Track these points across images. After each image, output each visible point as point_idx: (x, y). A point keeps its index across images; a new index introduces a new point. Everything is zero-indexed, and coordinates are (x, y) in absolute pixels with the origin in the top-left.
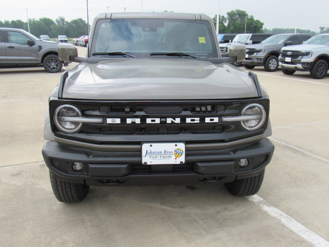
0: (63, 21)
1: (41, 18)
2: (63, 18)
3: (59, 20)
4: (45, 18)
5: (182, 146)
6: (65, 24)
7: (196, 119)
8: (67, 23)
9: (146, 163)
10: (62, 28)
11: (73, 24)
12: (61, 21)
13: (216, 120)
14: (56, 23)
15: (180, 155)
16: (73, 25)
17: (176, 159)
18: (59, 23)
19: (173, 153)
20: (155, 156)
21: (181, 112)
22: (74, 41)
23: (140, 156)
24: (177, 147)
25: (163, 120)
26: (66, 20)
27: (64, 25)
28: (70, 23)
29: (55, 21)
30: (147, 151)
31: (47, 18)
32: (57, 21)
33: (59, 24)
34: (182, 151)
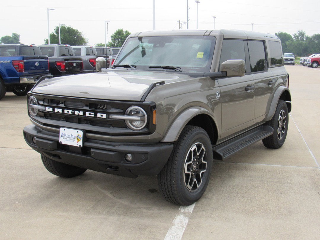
0: (302, 36)
1: (277, 33)
2: (303, 32)
3: (297, 35)
4: (282, 32)
5: (81, 133)
6: (305, 39)
7: (92, 113)
8: (307, 38)
9: (61, 142)
10: (300, 44)
11: (314, 39)
12: (300, 36)
13: (104, 116)
14: (294, 39)
15: (80, 140)
16: (314, 41)
17: (77, 142)
18: (298, 38)
19: (76, 137)
20: (66, 138)
21: (83, 107)
22: (301, 60)
23: (58, 136)
24: (78, 134)
25: (73, 112)
26: (306, 35)
27: (303, 40)
28: (311, 39)
29: (293, 36)
30: (62, 133)
31: (284, 33)
32: (295, 36)
33: (297, 40)
34: (80, 137)
